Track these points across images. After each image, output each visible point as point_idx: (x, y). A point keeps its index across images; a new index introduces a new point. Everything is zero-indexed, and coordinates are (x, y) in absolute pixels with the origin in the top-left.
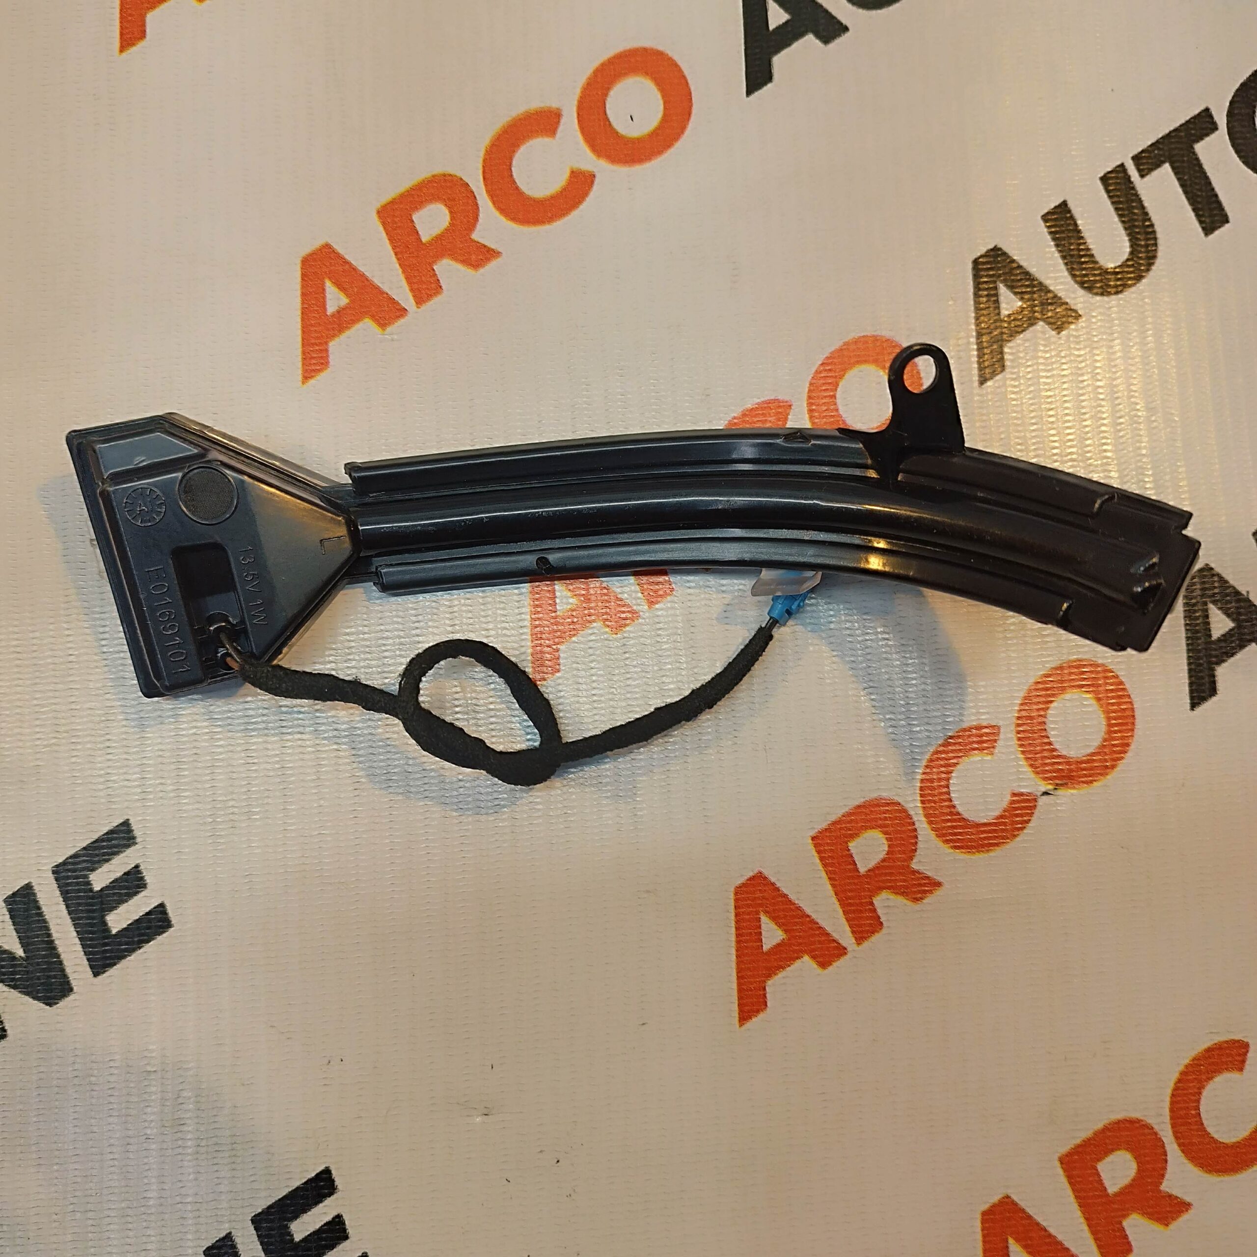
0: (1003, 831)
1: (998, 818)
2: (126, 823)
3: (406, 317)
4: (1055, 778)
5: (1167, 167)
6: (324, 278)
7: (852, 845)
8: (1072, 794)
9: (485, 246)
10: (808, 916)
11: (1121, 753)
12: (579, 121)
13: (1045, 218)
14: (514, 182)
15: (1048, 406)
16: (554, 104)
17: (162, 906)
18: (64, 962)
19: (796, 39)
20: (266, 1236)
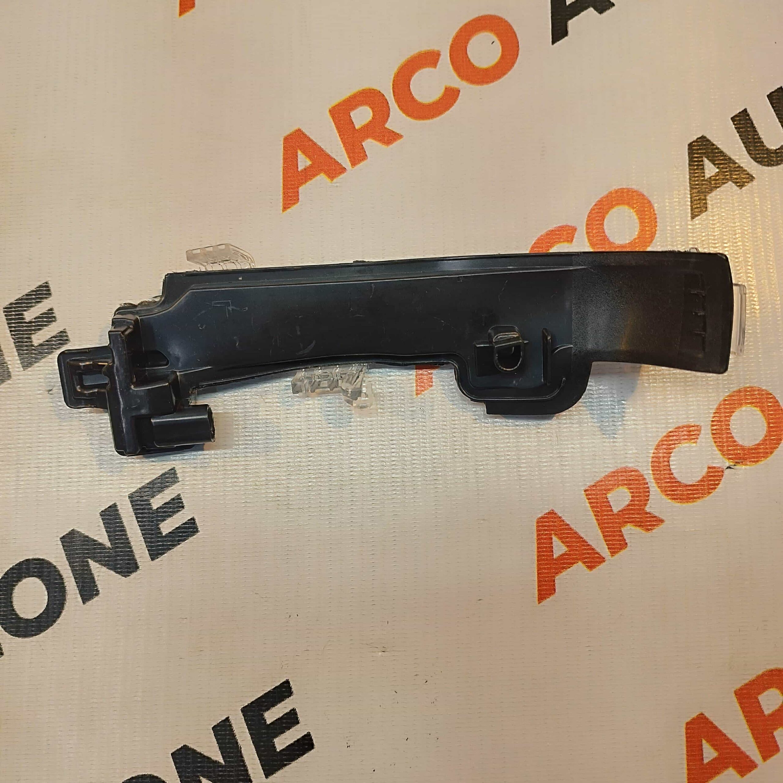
0: (702, 490)
1: (699, 482)
2: (173, 469)
3: (346, 173)
4: (735, 458)
6: (297, 149)
7: (609, 495)
8: (746, 468)
9: (393, 132)
10: (582, 538)
11: (776, 444)
12: (451, 58)
13: (733, 119)
14: (411, 93)
16: (436, 48)
17: (193, 519)
18: (134, 551)
19: (583, 11)
20: (250, 720)
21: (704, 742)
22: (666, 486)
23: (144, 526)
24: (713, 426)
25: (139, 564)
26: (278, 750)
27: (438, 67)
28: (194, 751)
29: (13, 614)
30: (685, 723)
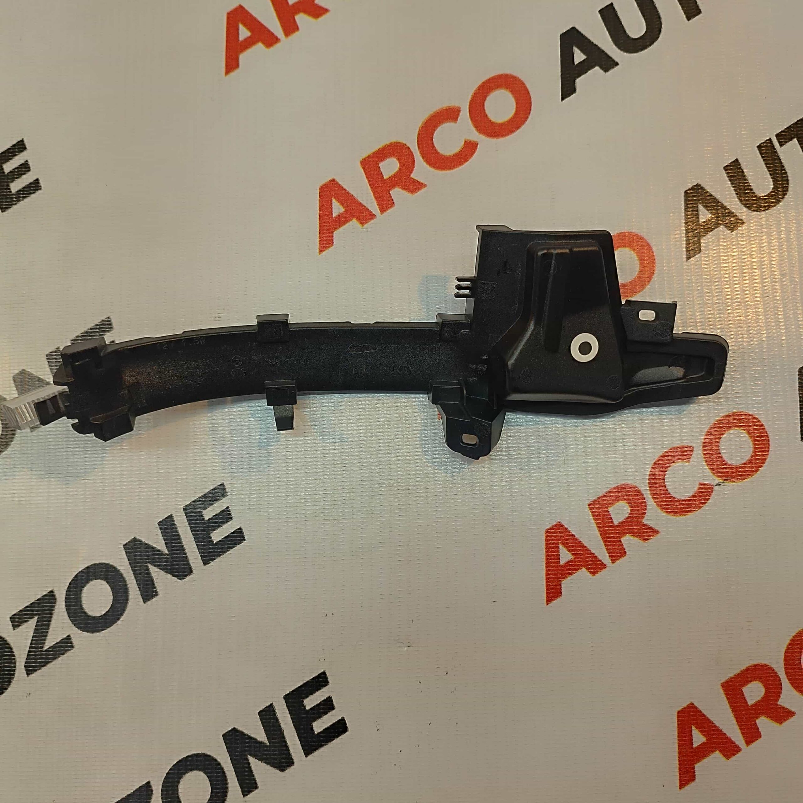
0: (694, 504)
1: (691, 497)
2: (222, 485)
3: (375, 219)
4: (724, 476)
5: (795, 140)
6: (331, 198)
7: (610, 509)
8: (733, 485)
9: (418, 181)
10: (585, 547)
11: (761, 463)
12: (470, 114)
13: (726, 168)
14: (434, 146)
15: (724, 272)
16: (457, 105)
17: (240, 529)
18: (189, 557)
19: (590, 69)
20: (291, 707)
21: (693, 728)
22: (661, 501)
23: (197, 535)
24: (704, 447)
25: (193, 568)
26: (316, 733)
27: (458, 122)
28: (242, 734)
29: (82, 612)
30: (677, 711)
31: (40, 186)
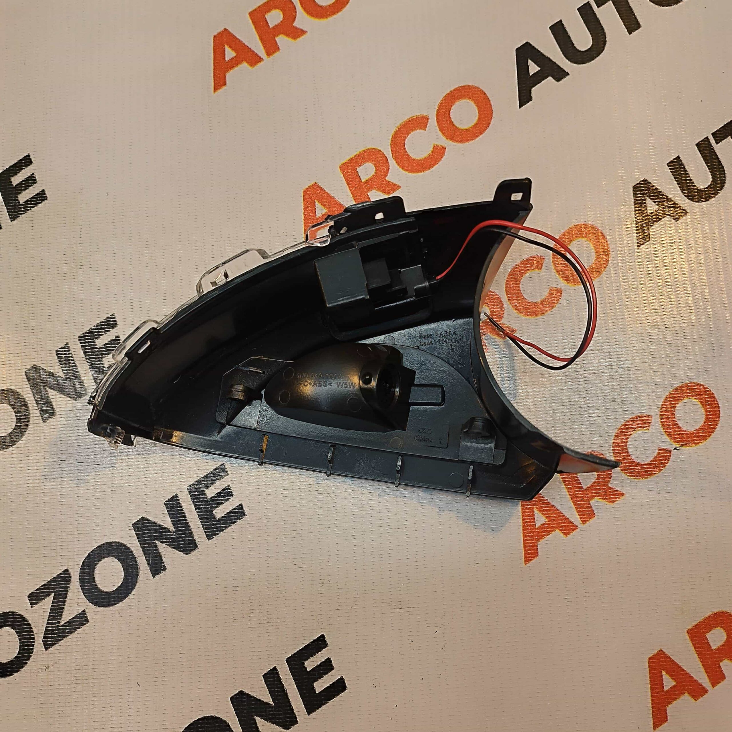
0: (654, 468)
1: (651, 461)
2: (223, 466)
4: (680, 441)
6: (314, 200)
8: (689, 450)
9: (393, 183)
10: (558, 510)
11: (713, 428)
12: (437, 121)
13: (669, 165)
14: (406, 152)
15: (672, 257)
16: (425, 114)
17: (241, 505)
18: (194, 533)
19: (543, 80)
20: (294, 668)
21: (664, 673)
22: (625, 466)
23: (201, 512)
24: (661, 415)
25: (198, 543)
26: (317, 692)
27: (427, 129)
28: (248, 695)
29: (95, 588)
30: (648, 658)
31: (46, 197)
